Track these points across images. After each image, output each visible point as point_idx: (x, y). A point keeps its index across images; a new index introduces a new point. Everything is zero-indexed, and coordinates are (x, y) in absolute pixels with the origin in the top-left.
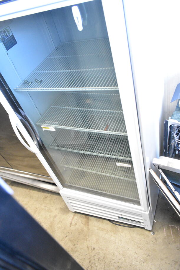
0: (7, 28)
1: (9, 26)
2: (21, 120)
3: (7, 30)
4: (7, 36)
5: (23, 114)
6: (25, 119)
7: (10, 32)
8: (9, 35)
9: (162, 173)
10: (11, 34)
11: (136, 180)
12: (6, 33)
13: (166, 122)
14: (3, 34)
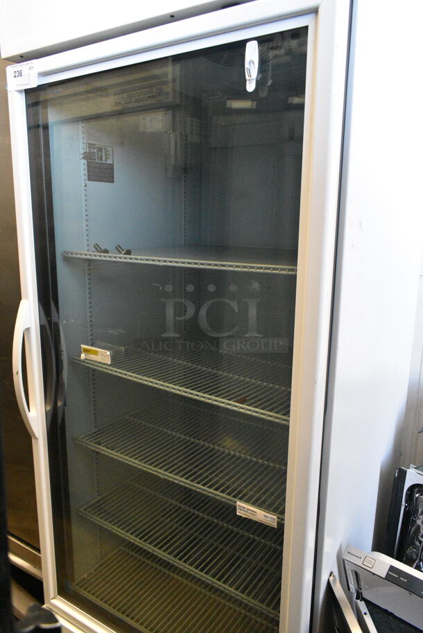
0: (108, 149)
1: (112, 147)
2: (42, 328)
3: (106, 151)
4: (102, 159)
5: (54, 319)
6: (51, 332)
7: (111, 157)
8: (106, 160)
9: (365, 614)
10: (109, 162)
11: (279, 612)
12: (101, 151)
13: (399, 474)
14: (95, 151)
